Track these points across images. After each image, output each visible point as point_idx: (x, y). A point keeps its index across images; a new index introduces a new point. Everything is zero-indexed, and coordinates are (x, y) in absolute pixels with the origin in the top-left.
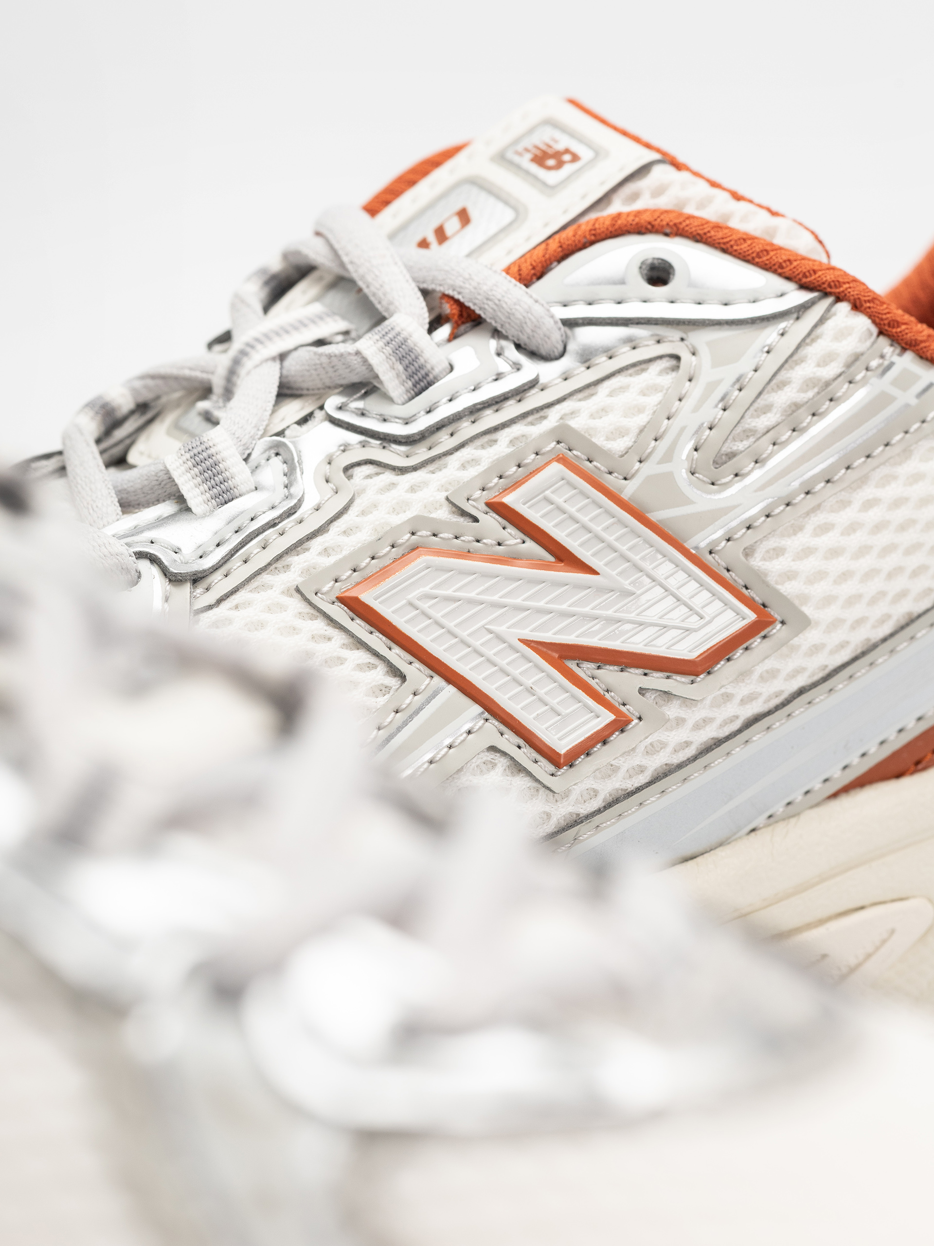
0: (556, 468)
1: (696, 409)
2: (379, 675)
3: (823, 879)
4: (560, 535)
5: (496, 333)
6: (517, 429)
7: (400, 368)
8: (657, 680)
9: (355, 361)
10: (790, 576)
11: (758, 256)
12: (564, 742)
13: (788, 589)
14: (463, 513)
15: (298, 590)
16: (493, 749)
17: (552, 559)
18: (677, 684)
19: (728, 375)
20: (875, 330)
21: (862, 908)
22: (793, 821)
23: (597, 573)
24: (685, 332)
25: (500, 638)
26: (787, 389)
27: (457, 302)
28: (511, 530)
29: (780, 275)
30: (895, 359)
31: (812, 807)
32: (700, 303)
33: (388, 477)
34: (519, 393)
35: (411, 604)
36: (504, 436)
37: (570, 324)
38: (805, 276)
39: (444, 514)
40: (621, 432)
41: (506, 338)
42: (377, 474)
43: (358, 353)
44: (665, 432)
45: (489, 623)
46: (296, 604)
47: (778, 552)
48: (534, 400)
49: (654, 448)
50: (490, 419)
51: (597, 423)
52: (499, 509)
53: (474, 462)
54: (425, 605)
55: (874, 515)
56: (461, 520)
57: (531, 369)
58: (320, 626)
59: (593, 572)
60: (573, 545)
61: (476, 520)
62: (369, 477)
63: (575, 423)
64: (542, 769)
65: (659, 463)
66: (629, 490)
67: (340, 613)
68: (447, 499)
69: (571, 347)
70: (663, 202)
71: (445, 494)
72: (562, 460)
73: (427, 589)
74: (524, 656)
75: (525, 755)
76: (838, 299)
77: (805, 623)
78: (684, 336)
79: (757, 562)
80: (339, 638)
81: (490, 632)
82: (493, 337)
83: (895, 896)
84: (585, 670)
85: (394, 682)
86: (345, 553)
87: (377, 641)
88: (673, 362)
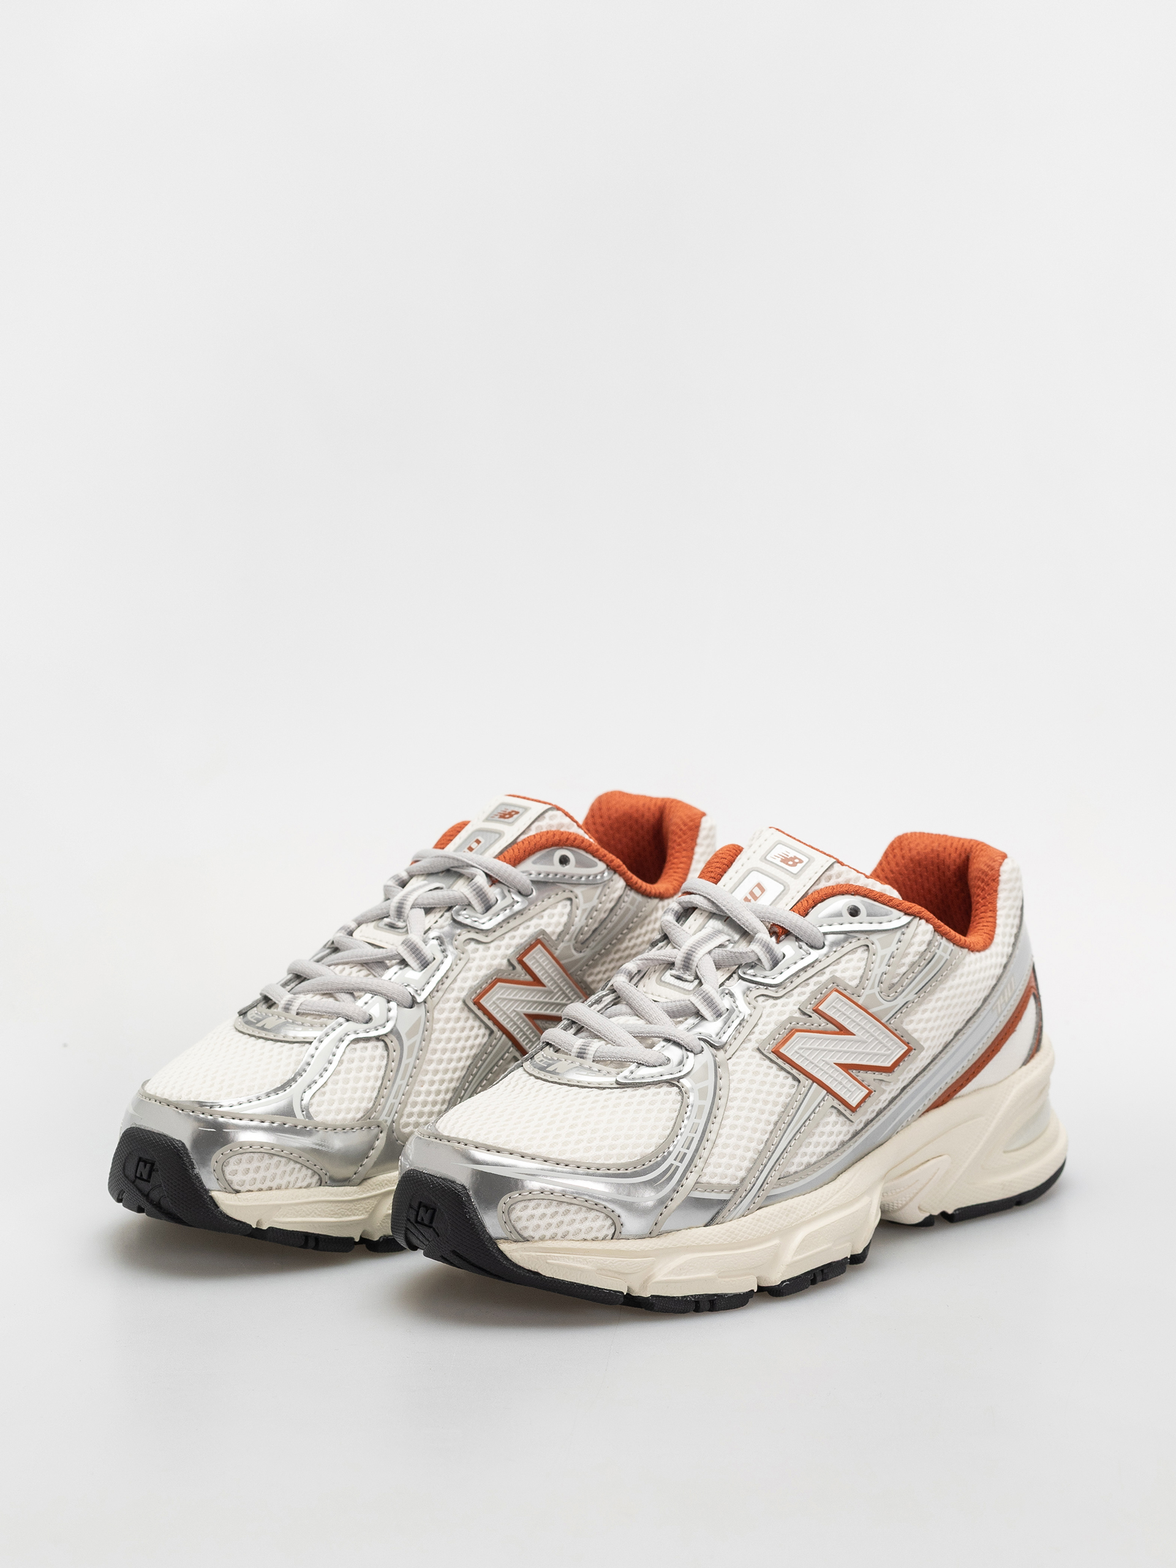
0: (835, 994)
1: (879, 967)
2: (790, 1081)
3: (912, 1155)
4: (840, 1020)
5: (797, 939)
6: (815, 979)
7: (768, 956)
8: (878, 1076)
9: (752, 955)
10: (916, 1030)
11: (888, 902)
12: (854, 1102)
13: (915, 1035)
14: (804, 1014)
15: (758, 1049)
16: (833, 1107)
17: (838, 1030)
18: (883, 1076)
19: (888, 952)
20: (933, 929)
21: (928, 1160)
22: (909, 1127)
23: (855, 1035)
24: (868, 935)
25: (827, 1063)
26: (909, 956)
27: (782, 927)
28: (822, 1019)
29: (897, 909)
30: (941, 941)
31: (915, 1121)
32: (861, 923)
33: (771, 1001)
34: (812, 965)
35: (796, 1052)
36: (812, 981)
37: (825, 934)
38: (907, 910)
39: (798, 1015)
40: (854, 978)
41: (802, 941)
42: (768, 1000)
43: (753, 951)
44: (870, 977)
45: (823, 1057)
46: (758, 1055)
47: (911, 1022)
48: (818, 967)
49: (868, 984)
50: (804, 976)
51: (844, 975)
52: (816, 1011)
53: (804, 993)
54: (801, 1052)
55: (940, 1004)
56: (804, 1017)
57: (815, 954)
58: (767, 1062)
59: (853, 1034)
60: (845, 1024)
61: (810, 1016)
62: (763, 1001)
63: (838, 974)
64: (847, 1113)
65: (870, 989)
66: (860, 1001)
67: (773, 1057)
68: (799, 1009)
69: (826, 943)
70: (841, 881)
71: (798, 1006)
72: (837, 991)
73: (800, 1045)
74: (836, 1070)
75: (842, 1108)
76: (920, 919)
77: (922, 1048)
78: (868, 937)
79: (904, 1026)
80: (775, 1067)
81: (824, 1061)
82: (796, 941)
83: (937, 1155)
84: (854, 1073)
85: (796, 1083)
86: (768, 1033)
87: (787, 1067)
88: (866, 948)
